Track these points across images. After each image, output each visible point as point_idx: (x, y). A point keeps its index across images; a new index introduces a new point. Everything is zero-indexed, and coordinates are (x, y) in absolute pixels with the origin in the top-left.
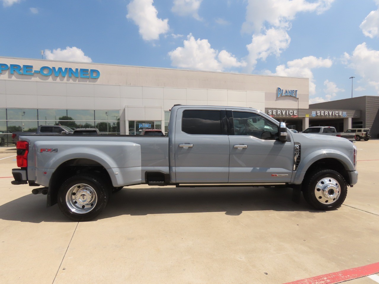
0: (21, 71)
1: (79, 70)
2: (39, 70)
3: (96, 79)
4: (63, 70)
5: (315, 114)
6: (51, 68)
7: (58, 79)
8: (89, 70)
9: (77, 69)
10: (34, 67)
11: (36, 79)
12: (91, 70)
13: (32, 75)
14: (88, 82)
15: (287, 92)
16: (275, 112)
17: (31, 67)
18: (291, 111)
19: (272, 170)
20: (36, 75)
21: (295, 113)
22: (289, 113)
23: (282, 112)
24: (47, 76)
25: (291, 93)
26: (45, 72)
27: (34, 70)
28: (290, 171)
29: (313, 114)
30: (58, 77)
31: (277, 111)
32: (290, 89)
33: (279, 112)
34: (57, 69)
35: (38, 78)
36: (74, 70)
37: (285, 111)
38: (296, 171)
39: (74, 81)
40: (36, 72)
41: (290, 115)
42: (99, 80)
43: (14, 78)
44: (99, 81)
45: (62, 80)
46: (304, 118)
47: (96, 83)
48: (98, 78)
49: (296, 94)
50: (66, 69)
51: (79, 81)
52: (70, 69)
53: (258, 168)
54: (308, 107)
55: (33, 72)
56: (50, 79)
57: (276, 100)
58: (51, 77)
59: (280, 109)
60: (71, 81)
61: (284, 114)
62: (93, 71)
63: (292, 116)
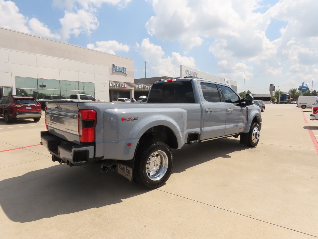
5: (138, 87)
15: (119, 68)
16: (112, 84)
18: (122, 84)
21: (125, 85)
22: (121, 86)
23: (116, 85)
25: (122, 70)
29: (136, 87)
31: (113, 83)
32: (121, 67)
33: (114, 84)
37: (118, 84)
41: (122, 87)
46: (131, 90)
49: (125, 70)
54: (133, 82)
57: (112, 75)
59: (115, 82)
61: (118, 86)
63: (123, 88)
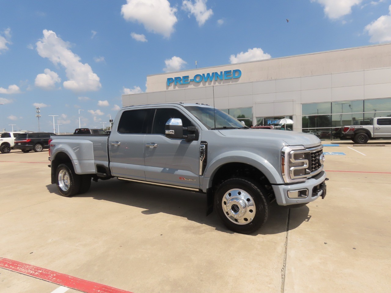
0: (181, 82)
1: (223, 73)
2: (193, 78)
3: (238, 78)
4: (211, 75)
6: (202, 75)
7: (207, 83)
8: (232, 71)
9: (221, 72)
10: (189, 77)
11: (191, 86)
12: (234, 71)
13: (189, 84)
14: (231, 83)
17: (188, 77)
19: (180, 172)
20: (191, 83)
24: (199, 83)
26: (197, 80)
27: (190, 79)
28: (197, 176)
30: (207, 82)
34: (206, 75)
35: (192, 85)
36: (219, 73)
38: (203, 176)
39: (219, 84)
40: (192, 81)
42: (241, 78)
43: (177, 88)
44: (241, 80)
45: (210, 84)
47: (238, 82)
48: (240, 77)
50: (213, 73)
51: (223, 83)
52: (216, 73)
53: (168, 169)
55: (189, 81)
56: (201, 85)
58: (201, 83)
60: (217, 84)
62: (235, 71)
